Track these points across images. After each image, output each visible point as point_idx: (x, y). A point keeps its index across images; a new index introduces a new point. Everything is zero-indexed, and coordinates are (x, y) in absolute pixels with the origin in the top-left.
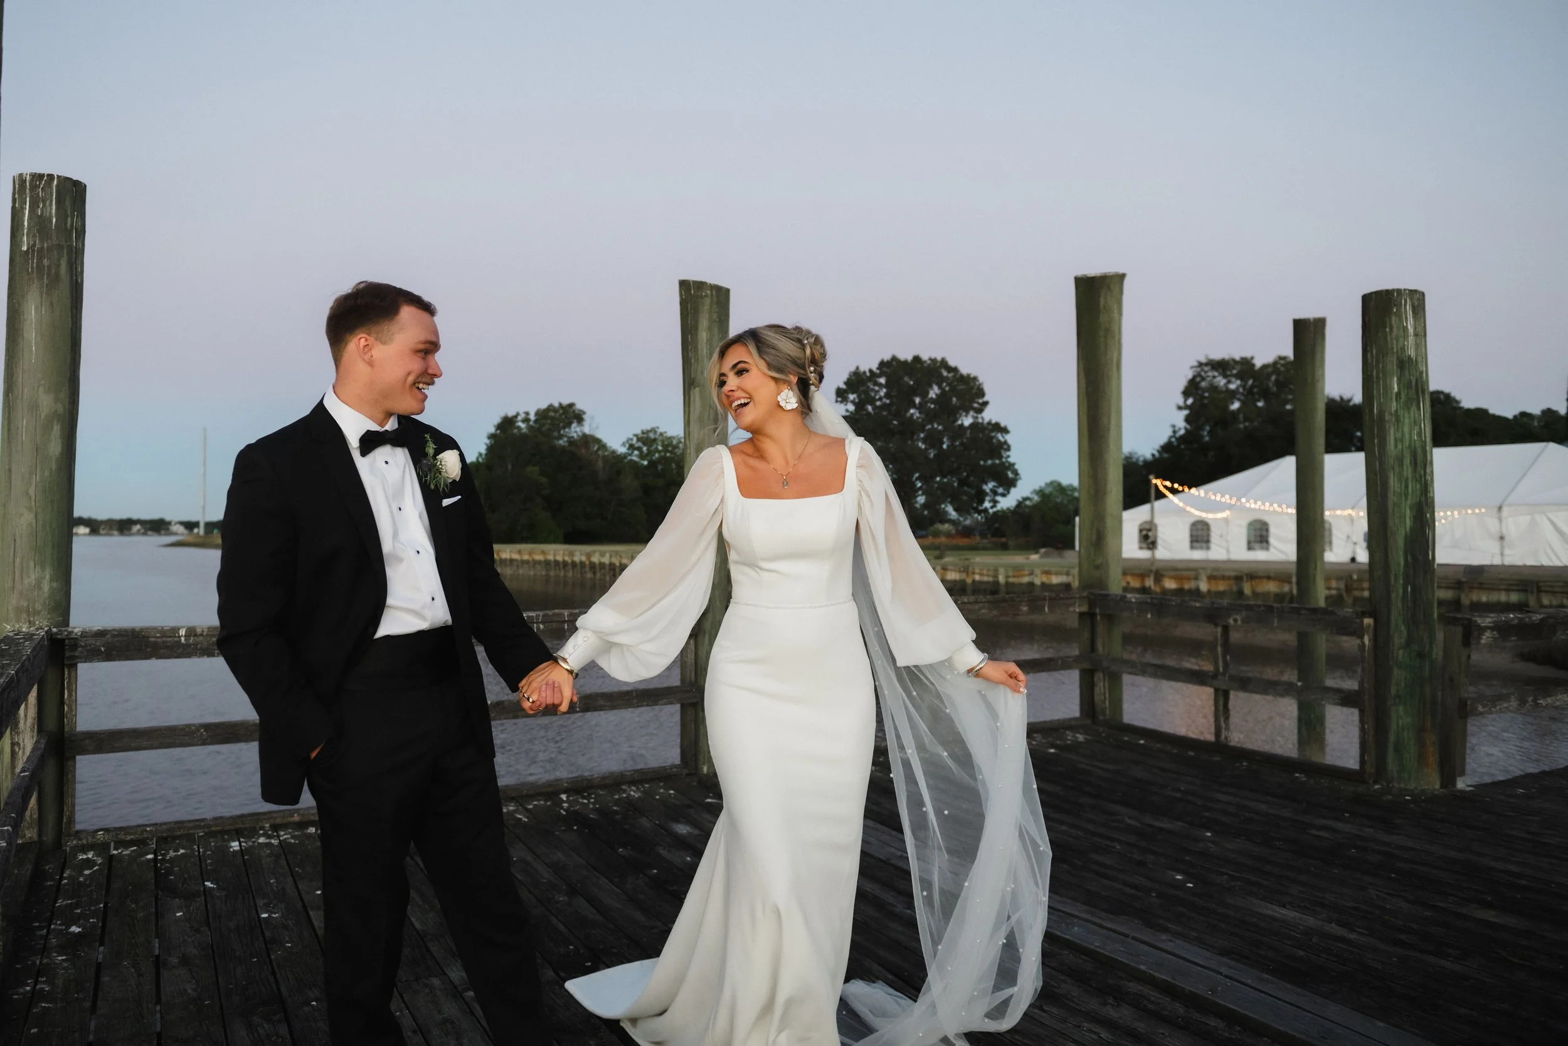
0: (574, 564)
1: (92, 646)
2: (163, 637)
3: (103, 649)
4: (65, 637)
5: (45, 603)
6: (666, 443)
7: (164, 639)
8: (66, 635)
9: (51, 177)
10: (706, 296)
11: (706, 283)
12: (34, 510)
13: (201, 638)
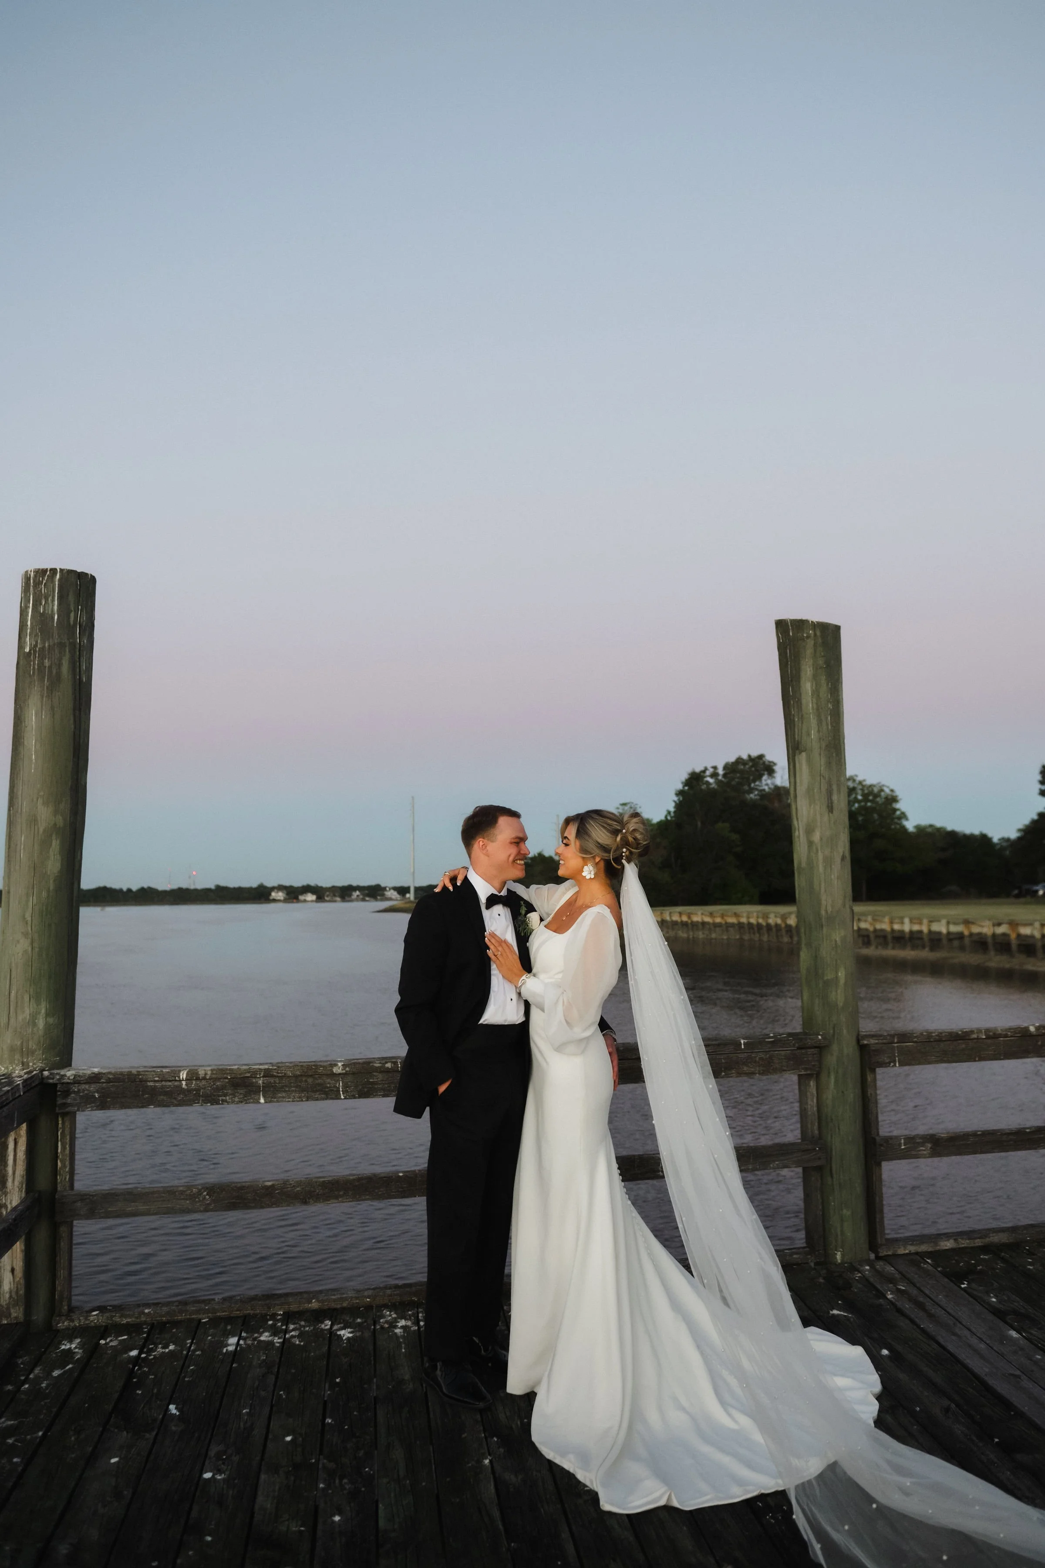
0: (769, 927)
1: (86, 1092)
2: (162, 1081)
3: (97, 1095)
4: (57, 1082)
5: (40, 1042)
6: (866, 791)
7: (164, 1083)
8: (58, 1080)
9: (53, 571)
10: (808, 637)
11: (807, 621)
12: (30, 936)
13: (204, 1082)
